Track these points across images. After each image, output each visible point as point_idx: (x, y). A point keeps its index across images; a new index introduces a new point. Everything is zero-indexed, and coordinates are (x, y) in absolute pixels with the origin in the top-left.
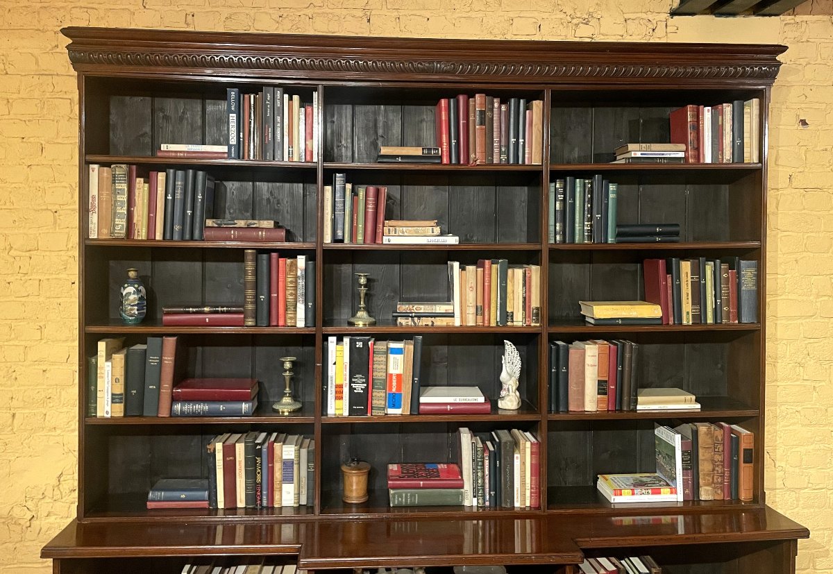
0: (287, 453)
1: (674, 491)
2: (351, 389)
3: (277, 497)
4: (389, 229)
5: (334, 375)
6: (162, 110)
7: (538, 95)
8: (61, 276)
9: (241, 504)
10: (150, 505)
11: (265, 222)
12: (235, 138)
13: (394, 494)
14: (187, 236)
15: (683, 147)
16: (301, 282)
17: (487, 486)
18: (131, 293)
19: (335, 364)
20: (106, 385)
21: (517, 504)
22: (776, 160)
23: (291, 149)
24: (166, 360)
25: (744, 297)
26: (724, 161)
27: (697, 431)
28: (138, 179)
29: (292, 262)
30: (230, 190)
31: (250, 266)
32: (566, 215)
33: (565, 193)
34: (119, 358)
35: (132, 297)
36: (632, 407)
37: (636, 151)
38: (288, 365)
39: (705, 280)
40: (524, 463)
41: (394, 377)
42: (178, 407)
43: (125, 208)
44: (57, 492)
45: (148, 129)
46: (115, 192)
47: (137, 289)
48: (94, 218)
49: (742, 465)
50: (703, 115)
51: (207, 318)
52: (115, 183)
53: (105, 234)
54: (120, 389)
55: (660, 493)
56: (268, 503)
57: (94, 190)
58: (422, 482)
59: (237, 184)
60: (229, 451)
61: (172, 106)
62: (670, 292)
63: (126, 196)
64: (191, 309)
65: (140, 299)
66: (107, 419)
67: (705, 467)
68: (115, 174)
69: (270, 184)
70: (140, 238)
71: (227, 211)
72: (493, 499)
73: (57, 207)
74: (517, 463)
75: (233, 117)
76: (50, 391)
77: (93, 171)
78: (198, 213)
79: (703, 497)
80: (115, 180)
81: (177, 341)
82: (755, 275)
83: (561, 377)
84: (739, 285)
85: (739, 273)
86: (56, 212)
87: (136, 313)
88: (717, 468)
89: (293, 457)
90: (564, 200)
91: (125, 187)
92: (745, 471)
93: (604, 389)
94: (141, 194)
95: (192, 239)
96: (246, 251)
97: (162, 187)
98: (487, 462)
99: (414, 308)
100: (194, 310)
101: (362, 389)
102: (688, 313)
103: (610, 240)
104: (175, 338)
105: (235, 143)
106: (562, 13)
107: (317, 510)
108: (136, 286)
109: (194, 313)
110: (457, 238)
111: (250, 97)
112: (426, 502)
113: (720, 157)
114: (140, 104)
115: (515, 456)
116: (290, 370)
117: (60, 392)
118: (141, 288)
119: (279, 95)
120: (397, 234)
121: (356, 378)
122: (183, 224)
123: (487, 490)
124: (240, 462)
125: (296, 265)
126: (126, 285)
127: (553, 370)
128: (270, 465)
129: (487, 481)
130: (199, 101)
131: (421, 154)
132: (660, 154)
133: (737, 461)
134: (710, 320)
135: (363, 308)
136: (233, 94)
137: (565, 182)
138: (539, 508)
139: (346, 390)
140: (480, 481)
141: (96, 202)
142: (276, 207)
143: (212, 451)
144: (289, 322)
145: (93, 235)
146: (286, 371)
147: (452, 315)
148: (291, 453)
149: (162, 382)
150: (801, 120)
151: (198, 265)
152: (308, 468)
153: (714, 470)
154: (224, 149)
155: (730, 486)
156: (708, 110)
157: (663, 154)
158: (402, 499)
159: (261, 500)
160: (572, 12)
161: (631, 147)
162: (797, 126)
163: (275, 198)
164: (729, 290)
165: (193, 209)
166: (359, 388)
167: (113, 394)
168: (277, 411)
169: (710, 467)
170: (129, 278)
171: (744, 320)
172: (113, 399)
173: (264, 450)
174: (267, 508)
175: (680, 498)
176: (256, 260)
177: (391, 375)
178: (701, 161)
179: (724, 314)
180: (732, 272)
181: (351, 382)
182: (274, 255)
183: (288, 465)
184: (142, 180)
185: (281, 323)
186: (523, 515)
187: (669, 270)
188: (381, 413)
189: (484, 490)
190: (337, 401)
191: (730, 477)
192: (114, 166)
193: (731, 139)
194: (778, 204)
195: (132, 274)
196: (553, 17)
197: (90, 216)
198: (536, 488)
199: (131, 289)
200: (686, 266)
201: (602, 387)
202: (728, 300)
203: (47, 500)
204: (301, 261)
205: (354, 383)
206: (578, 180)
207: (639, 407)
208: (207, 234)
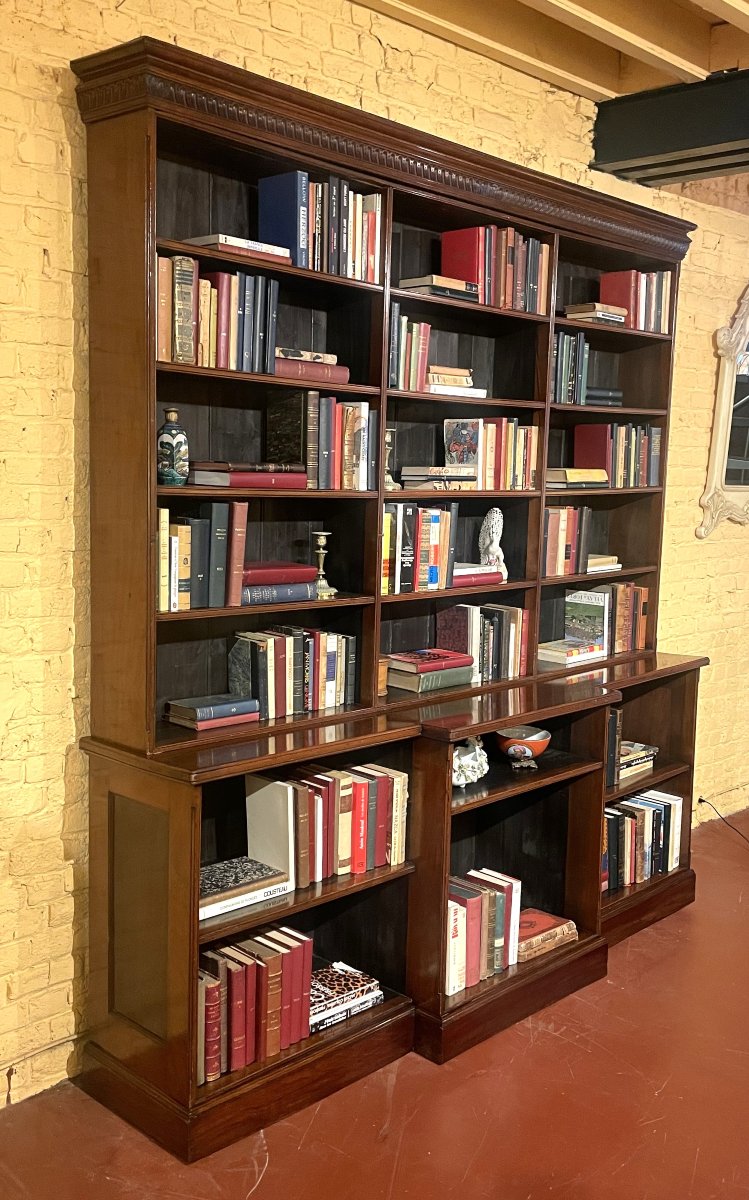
0: (330, 644)
1: (603, 646)
2: (402, 563)
3: (321, 697)
7: (542, 237)
9: (290, 710)
10: (201, 726)
11: (328, 357)
12: (306, 241)
13: (424, 679)
14: (258, 368)
15: (626, 311)
16: (364, 436)
17: (490, 659)
18: (181, 443)
20: (174, 568)
23: (354, 264)
24: (237, 532)
25: (652, 462)
26: (650, 330)
27: (616, 590)
28: (205, 282)
31: (312, 412)
33: (557, 350)
34: (186, 531)
35: (182, 449)
36: (584, 570)
37: (600, 311)
38: (322, 541)
39: (631, 446)
40: (516, 633)
41: (433, 548)
42: (248, 593)
46: (181, 297)
49: (640, 617)
50: (641, 281)
52: (180, 283)
53: (163, 357)
54: (186, 573)
55: (593, 651)
56: (314, 706)
58: (443, 663)
60: (280, 649)
62: (611, 457)
63: (192, 303)
66: (175, 613)
67: (619, 622)
70: (205, 366)
72: (495, 673)
74: (513, 632)
75: (303, 211)
78: (270, 337)
79: (616, 651)
80: (175, 278)
82: (660, 442)
84: (650, 451)
85: (650, 439)
88: (625, 623)
89: (335, 649)
90: (557, 357)
91: (189, 290)
93: (569, 553)
94: (207, 304)
95: (263, 372)
96: (309, 392)
99: (444, 471)
100: (260, 467)
101: (410, 562)
102: (621, 477)
103: (582, 402)
104: (247, 504)
105: (305, 248)
106: (517, 142)
109: (259, 471)
110: (485, 392)
111: (318, 186)
112: (446, 684)
113: (648, 325)
115: (512, 625)
116: (325, 547)
119: (344, 191)
120: (439, 384)
121: (406, 550)
122: (252, 351)
123: (491, 663)
124: (290, 660)
126: (173, 432)
128: (317, 661)
129: (491, 655)
131: (463, 290)
132: (611, 317)
133: (637, 615)
135: (388, 471)
136: (304, 179)
137: (559, 337)
138: (526, 675)
139: (398, 564)
140: (486, 656)
143: (264, 649)
144: (347, 485)
146: (320, 547)
147: (473, 479)
148: (333, 644)
149: (232, 561)
152: (347, 660)
154: (284, 252)
155: (632, 637)
156: (644, 277)
158: (429, 684)
159: (308, 703)
161: (596, 306)
164: (643, 455)
165: (265, 330)
167: (179, 580)
169: (622, 623)
170: (174, 422)
172: (180, 586)
173: (311, 643)
174: (313, 712)
175: (605, 653)
176: (318, 406)
177: (431, 546)
178: (637, 328)
180: (646, 438)
181: (401, 554)
182: (333, 400)
183: (332, 658)
184: (208, 282)
185: (337, 485)
186: (514, 684)
187: (612, 435)
189: (488, 664)
190: (384, 579)
191: (633, 630)
192: (179, 259)
195: (174, 417)
198: (525, 657)
199: (182, 438)
200: (621, 431)
202: (643, 465)
204: (365, 406)
205: (403, 556)
206: (566, 336)
207: (588, 570)
208: (279, 367)
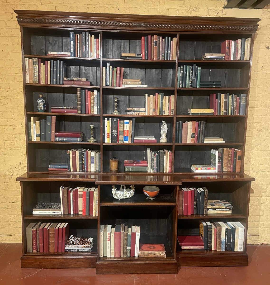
0: (92, 154)
1: (215, 169)
2: (112, 135)
3: (89, 168)
4: (124, 82)
5: (106, 130)
6: (48, 40)
7: (175, 36)
8: (17, 98)
9: (78, 169)
10: (49, 169)
11: (83, 79)
12: (73, 50)
13: (126, 168)
14: (58, 83)
15: (224, 55)
16: (96, 99)
17: (155, 166)
18: (41, 102)
19: (107, 126)
20: (34, 131)
21: (164, 172)
22: (258, 61)
23: (91, 54)
24: (53, 123)
25: (241, 106)
26: (238, 60)
27: (223, 150)
28: (41, 63)
29: (92, 93)
30: (72, 69)
31: (79, 94)
32: (184, 78)
33: (183, 71)
34: (38, 122)
35: (41, 103)
36: (202, 142)
37: (208, 56)
38: (92, 127)
39: (229, 101)
40: (167, 159)
41: (126, 131)
42: (57, 139)
43: (38, 73)
44: (20, 167)
45: (44, 47)
46: (34, 68)
48: (27, 76)
49: (237, 160)
50: (231, 43)
51: (66, 111)
52: (34, 65)
53: (31, 82)
54: (38, 132)
55: (210, 169)
56: (86, 170)
57: (27, 67)
58: (134, 164)
59: (74, 67)
60: (74, 154)
61: (52, 39)
62: (217, 104)
63: (38, 69)
64: (60, 108)
65: (44, 104)
66: (35, 141)
67: (225, 161)
68: (34, 62)
69: (85, 67)
70: (43, 83)
71: (71, 76)
72: (157, 170)
73: (15, 74)
74: (165, 159)
75: (72, 42)
76: (16, 135)
77: (27, 60)
78: (61, 75)
79: (224, 171)
80: (34, 64)
81: (56, 118)
82: (245, 99)
83: (180, 132)
84: (240, 103)
85: (240, 98)
86: (15, 76)
87: (43, 108)
88: (229, 162)
89: (94, 156)
90: (183, 73)
91: (37, 66)
92: (238, 163)
93: (194, 136)
94: (42, 69)
95: (60, 84)
96: (77, 89)
97: (49, 66)
98: (155, 158)
99: (133, 109)
100: (61, 108)
101: (115, 135)
102: (222, 111)
103: (198, 87)
104: (55, 117)
105: (73, 51)
106: (186, 7)
107: (102, 171)
108: (42, 100)
109: (61, 109)
110: (147, 85)
111: (78, 35)
112: (136, 170)
113: (236, 58)
114: (41, 38)
115: (164, 156)
116: (93, 129)
117: (19, 136)
118: (44, 100)
119: (87, 35)
120: (127, 84)
121: (114, 131)
122: (57, 79)
123: (155, 167)
124: (77, 157)
125: (94, 94)
126: (39, 99)
127: (177, 130)
128: (87, 158)
129: (155, 164)
130: (61, 37)
131: (135, 56)
132: (216, 57)
133: (236, 160)
134: (230, 114)
135: (116, 109)
136: (72, 34)
137: (184, 66)
138: (171, 173)
139: (110, 135)
140: (153, 164)
141: (28, 71)
142: (87, 75)
143: (68, 153)
144: (92, 113)
145: (28, 82)
146: (91, 129)
147: (145, 112)
148: (93, 155)
149: (52, 131)
150: (267, 47)
151: (62, 94)
152: (99, 159)
153: (228, 162)
154: (69, 54)
155: (233, 167)
156: (233, 42)
157: (217, 57)
158: (128, 169)
159: (84, 169)
160: (190, 7)
161: (206, 54)
162: (266, 49)
163: (87, 72)
164: (236, 104)
165: (60, 74)
166: (115, 134)
167: (36, 134)
168: (89, 141)
169: (227, 162)
170: (40, 97)
171: (241, 114)
173: (85, 153)
174: (86, 171)
175: (217, 171)
176: (81, 92)
177: (125, 130)
178: (230, 60)
179: (234, 112)
180: (238, 98)
181: (112, 132)
182: (87, 90)
183: (92, 158)
184: (43, 64)
185: (89, 113)
186: (166, 174)
187: (217, 97)
188: (122, 142)
189: (154, 167)
190: (108, 138)
191: (233, 164)
192: (33, 59)
193: (240, 52)
194: (257, 76)
195: (41, 96)
196: (183, 8)
197: (26, 76)
198: (171, 167)
199: (41, 101)
200: (223, 96)
201: (193, 136)
202: (236, 107)
203: (17, 170)
204: (95, 92)
205: (113, 132)
206: (188, 66)
207: (205, 142)
208: (64, 82)
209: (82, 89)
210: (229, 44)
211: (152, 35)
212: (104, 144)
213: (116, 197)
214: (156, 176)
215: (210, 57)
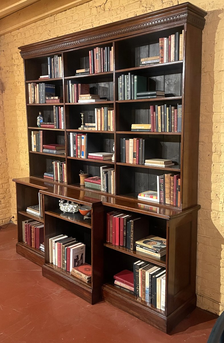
1: (157, 198)
2: (74, 149)
3: (65, 179)
4: (80, 98)
5: (71, 144)
9: (59, 179)
10: (44, 176)
11: (55, 97)
12: (50, 72)
13: (86, 183)
14: (43, 102)
15: (158, 57)
16: (62, 115)
20: (33, 143)
21: (112, 192)
24: (41, 137)
25: (178, 121)
26: (171, 61)
28: (35, 86)
32: (122, 90)
33: (121, 81)
34: (34, 136)
35: (38, 120)
36: (143, 163)
39: (166, 114)
42: (44, 150)
43: (34, 95)
46: (32, 91)
47: (39, 118)
48: (30, 98)
51: (48, 126)
52: (32, 88)
54: (35, 144)
55: (152, 198)
56: (63, 181)
57: (29, 91)
58: (91, 181)
60: (56, 165)
62: (155, 119)
66: (34, 152)
67: (167, 191)
68: (32, 86)
70: (36, 103)
75: (49, 65)
77: (29, 85)
79: (166, 203)
81: (43, 132)
82: (181, 111)
83: (124, 150)
84: (177, 116)
85: (177, 110)
88: (171, 192)
90: (122, 84)
91: (34, 89)
92: (179, 194)
97: (38, 89)
99: (88, 124)
100: (46, 123)
102: (160, 127)
103: (135, 98)
105: (50, 74)
107: (67, 183)
111: (52, 59)
112: (93, 187)
113: (169, 59)
120: (82, 99)
121: (74, 146)
122: (42, 99)
124: (58, 168)
125: (61, 110)
127: (122, 148)
128: (63, 170)
131: (85, 71)
132: (152, 62)
133: (178, 190)
134: (168, 131)
136: (49, 59)
137: (122, 77)
140: (104, 183)
141: (30, 94)
143: (53, 164)
144: (61, 128)
145: (30, 103)
147: (95, 127)
149: (41, 143)
155: (176, 200)
156: (166, 39)
158: (87, 186)
161: (142, 60)
164: (174, 118)
165: (43, 94)
170: (39, 114)
171: (178, 131)
173: (62, 165)
175: (158, 201)
176: (56, 109)
177: (82, 145)
178: (163, 62)
179: (172, 128)
180: (175, 110)
182: (59, 107)
186: (111, 196)
188: (79, 157)
189: (105, 186)
192: (32, 83)
193: (174, 51)
200: (159, 108)
201: (134, 155)
202: (173, 122)
206: (125, 76)
207: (145, 164)
208: (47, 101)
209: (56, 106)
210: (163, 43)
211: (92, 49)
212: (69, 157)
213: (62, 210)
214: (105, 196)
215: (145, 62)
